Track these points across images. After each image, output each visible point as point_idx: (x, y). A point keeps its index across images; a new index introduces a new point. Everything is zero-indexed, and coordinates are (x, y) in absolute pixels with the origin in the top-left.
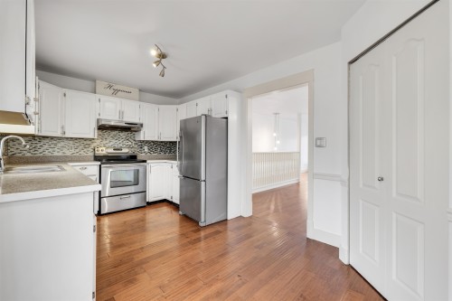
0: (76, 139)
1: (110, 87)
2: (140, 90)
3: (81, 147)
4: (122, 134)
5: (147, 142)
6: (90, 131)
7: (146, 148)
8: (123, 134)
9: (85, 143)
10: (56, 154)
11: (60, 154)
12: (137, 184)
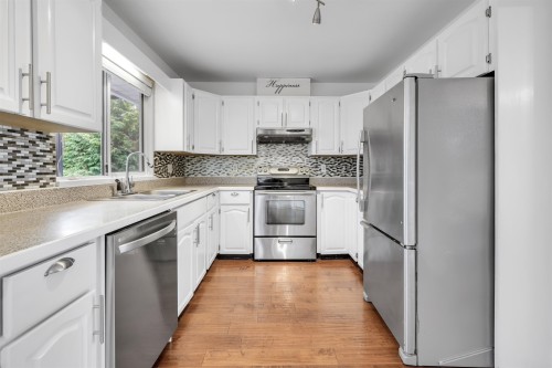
0: (240, 156)
1: (273, 83)
2: (312, 81)
3: (245, 167)
4: (290, 148)
5: (325, 157)
6: (247, 145)
7: (323, 167)
8: (292, 148)
9: (249, 161)
10: (222, 176)
11: (225, 175)
12: (303, 224)
